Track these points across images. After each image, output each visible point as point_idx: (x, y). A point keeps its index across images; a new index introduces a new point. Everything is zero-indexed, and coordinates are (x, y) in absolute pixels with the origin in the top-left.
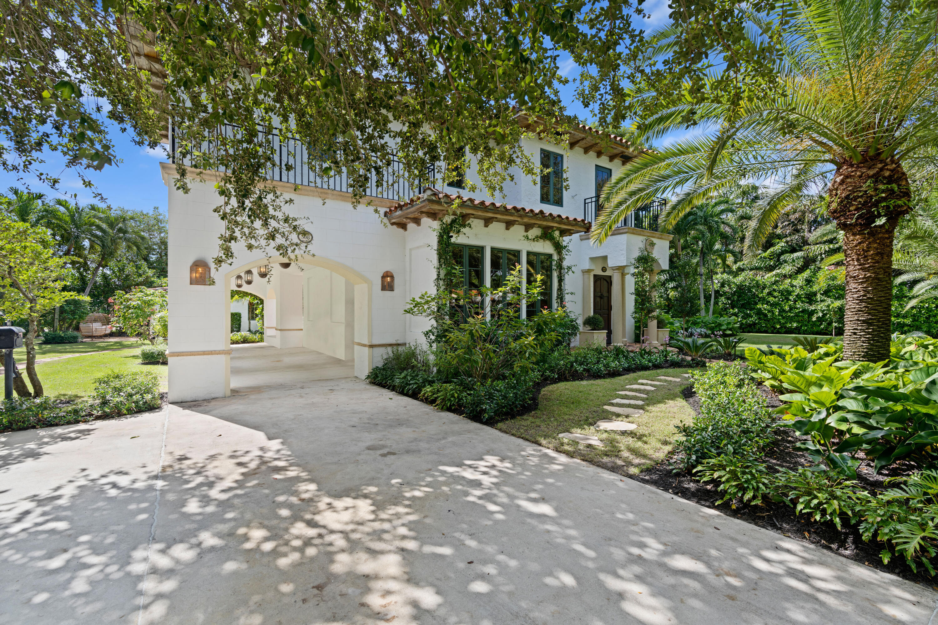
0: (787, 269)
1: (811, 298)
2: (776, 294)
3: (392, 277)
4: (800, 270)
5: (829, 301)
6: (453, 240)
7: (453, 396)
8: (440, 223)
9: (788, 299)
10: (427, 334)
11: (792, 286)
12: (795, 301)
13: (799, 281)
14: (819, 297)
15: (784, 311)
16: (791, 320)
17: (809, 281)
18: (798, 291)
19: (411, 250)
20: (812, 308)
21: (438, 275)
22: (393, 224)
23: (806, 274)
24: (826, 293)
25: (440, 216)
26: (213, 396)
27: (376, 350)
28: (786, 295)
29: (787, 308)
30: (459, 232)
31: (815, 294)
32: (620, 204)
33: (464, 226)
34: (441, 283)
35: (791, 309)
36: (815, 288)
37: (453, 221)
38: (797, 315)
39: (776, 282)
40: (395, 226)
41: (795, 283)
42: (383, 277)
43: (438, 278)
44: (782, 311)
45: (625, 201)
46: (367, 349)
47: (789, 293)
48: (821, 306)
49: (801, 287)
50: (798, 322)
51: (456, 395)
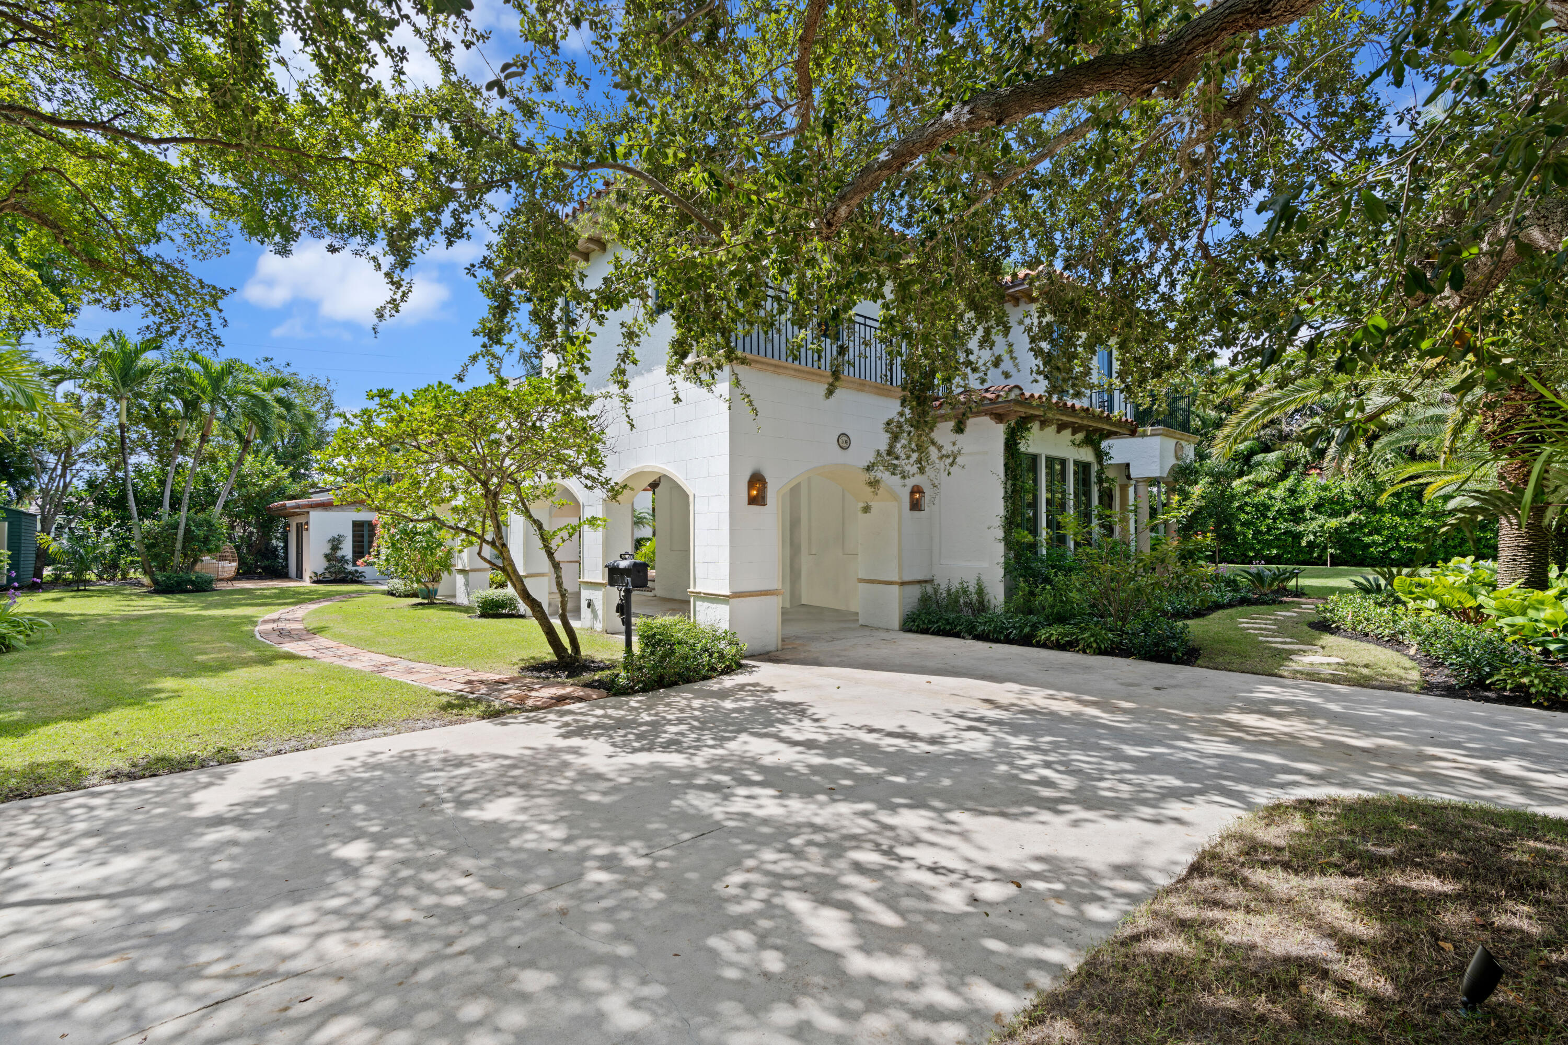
0: (1263, 474)
1: (1296, 514)
2: (1248, 509)
4: (1283, 476)
5: (1321, 519)
9: (1266, 517)
11: (1271, 498)
12: (1275, 519)
13: (1280, 491)
14: (1308, 514)
15: (1260, 532)
16: (1269, 545)
17: (1292, 492)
18: (1278, 505)
20: (1300, 528)
23: (1289, 482)
24: (1317, 508)
27: (906, 589)
28: (1260, 510)
29: (1264, 529)
31: (1302, 509)
32: (1251, 414)
35: (1269, 529)
36: (1302, 502)
38: (1277, 538)
39: (1248, 493)
41: (1275, 493)
44: (1257, 532)
45: (1257, 410)
46: (895, 589)
47: (1268, 508)
48: (1314, 526)
49: (1283, 500)
50: (1278, 547)
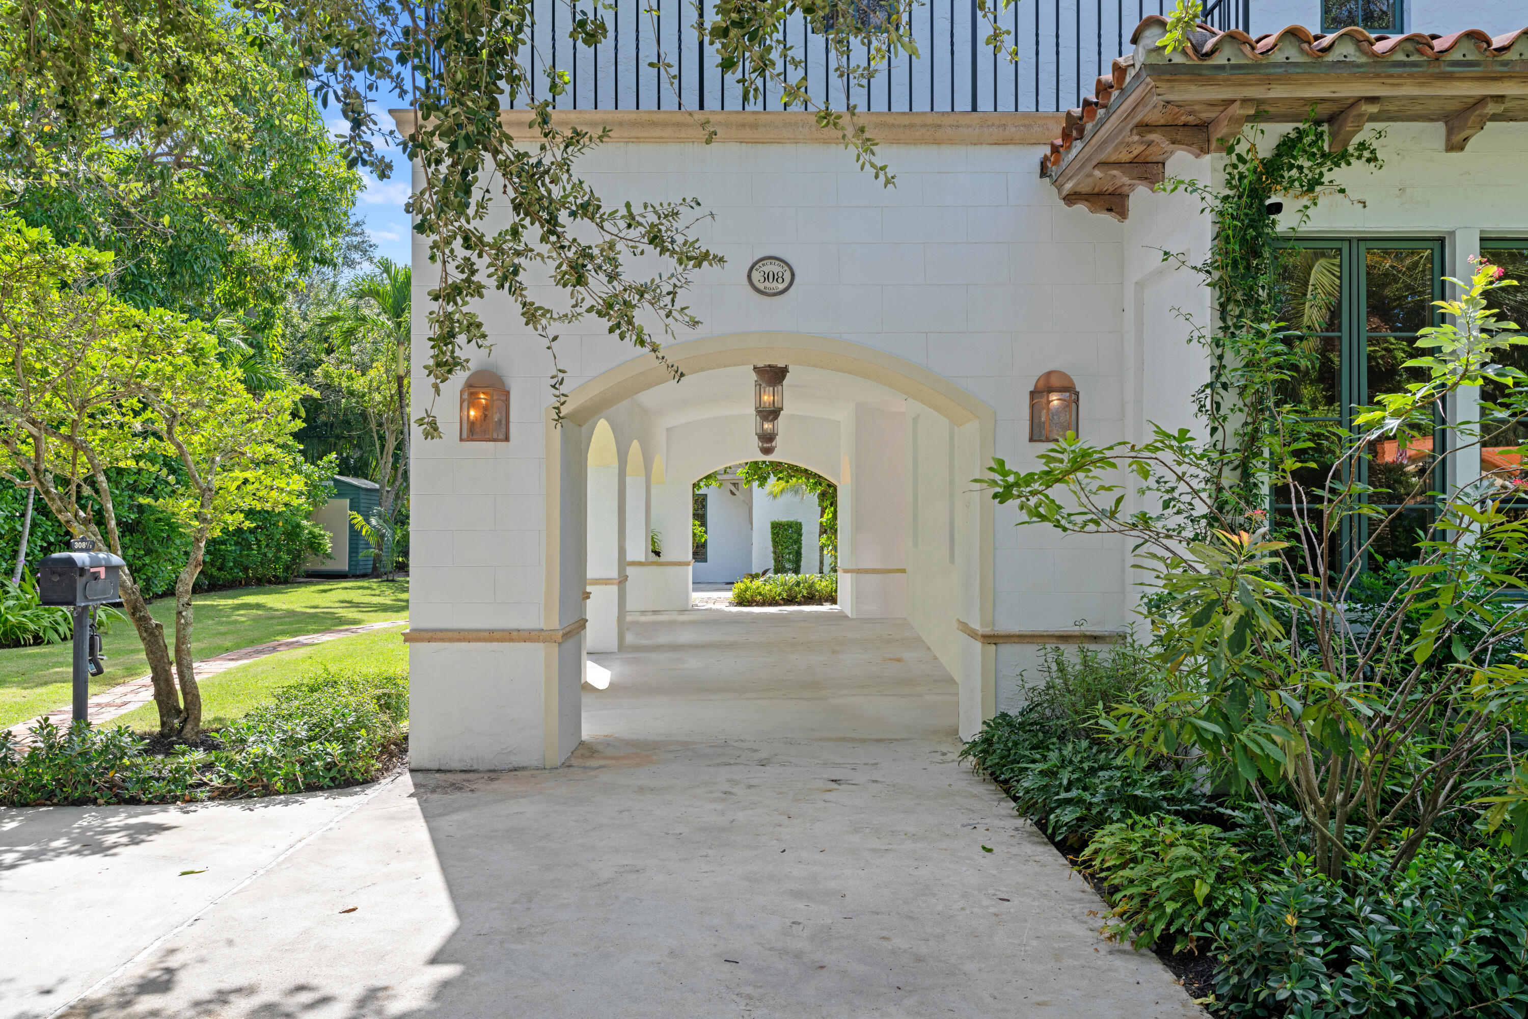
3: (1069, 389)
6: (1284, 223)
7: (1185, 892)
8: (1223, 159)
10: (1157, 605)
19: (1140, 285)
21: (1218, 369)
22: (1071, 198)
25: (1222, 130)
26: (516, 761)
27: (1007, 650)
30: (1312, 185)
33: (1341, 158)
34: (1230, 399)
37: (1287, 146)
40: (1081, 208)
42: (1039, 393)
43: (1217, 383)
46: (978, 645)
51: (1201, 890)
